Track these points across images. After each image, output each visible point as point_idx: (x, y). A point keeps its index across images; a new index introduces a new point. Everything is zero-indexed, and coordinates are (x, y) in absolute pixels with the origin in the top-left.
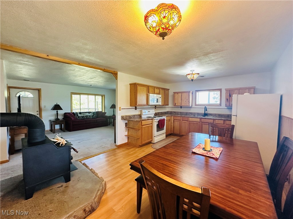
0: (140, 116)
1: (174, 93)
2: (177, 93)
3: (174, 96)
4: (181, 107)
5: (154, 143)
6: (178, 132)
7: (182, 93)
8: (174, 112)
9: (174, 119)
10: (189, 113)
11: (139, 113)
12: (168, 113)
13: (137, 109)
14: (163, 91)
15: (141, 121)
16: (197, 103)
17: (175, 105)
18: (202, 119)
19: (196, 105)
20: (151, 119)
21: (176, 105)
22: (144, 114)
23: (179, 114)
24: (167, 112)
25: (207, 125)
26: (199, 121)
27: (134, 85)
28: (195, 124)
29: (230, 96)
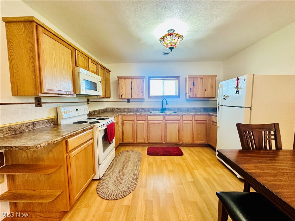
0: (55, 123)
1: (119, 78)
2: (125, 78)
3: (119, 84)
4: (128, 101)
5: (100, 179)
6: (131, 140)
7: (131, 78)
8: (117, 108)
9: (123, 121)
10: (142, 109)
11: (52, 115)
12: (108, 111)
13: (43, 105)
14: (103, 71)
15: (64, 139)
16: (152, 94)
17: (120, 97)
18: (166, 116)
19: (150, 97)
20: (91, 128)
21: (123, 97)
22: (64, 116)
23: (126, 111)
24: (106, 109)
25: (173, 124)
26: (162, 120)
27: (26, 24)
28: (157, 124)
29: (194, 85)
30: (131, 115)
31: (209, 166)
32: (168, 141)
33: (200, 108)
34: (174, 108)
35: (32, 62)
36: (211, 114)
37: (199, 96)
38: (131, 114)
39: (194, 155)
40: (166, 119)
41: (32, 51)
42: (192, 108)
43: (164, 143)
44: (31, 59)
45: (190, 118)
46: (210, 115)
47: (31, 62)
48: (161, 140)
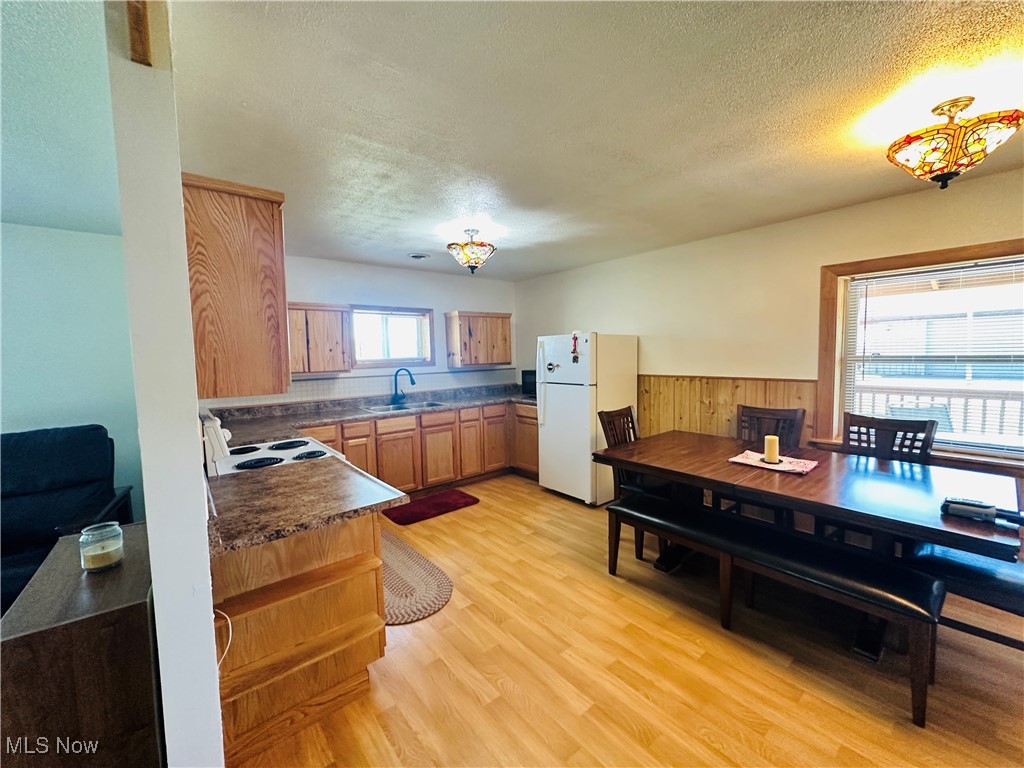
7: (306, 308)
25: (440, 434)
26: (414, 427)
27: (254, 204)
28: (402, 441)
29: (470, 334)
30: (326, 424)
31: (538, 504)
32: (431, 480)
33: (480, 387)
34: (424, 393)
35: (269, 306)
36: (513, 399)
37: (482, 360)
38: (326, 420)
39: (500, 496)
40: (424, 424)
41: (270, 278)
42: (464, 389)
43: (420, 487)
44: (267, 297)
45: (473, 413)
46: (510, 402)
47: (265, 305)
48: (415, 480)
